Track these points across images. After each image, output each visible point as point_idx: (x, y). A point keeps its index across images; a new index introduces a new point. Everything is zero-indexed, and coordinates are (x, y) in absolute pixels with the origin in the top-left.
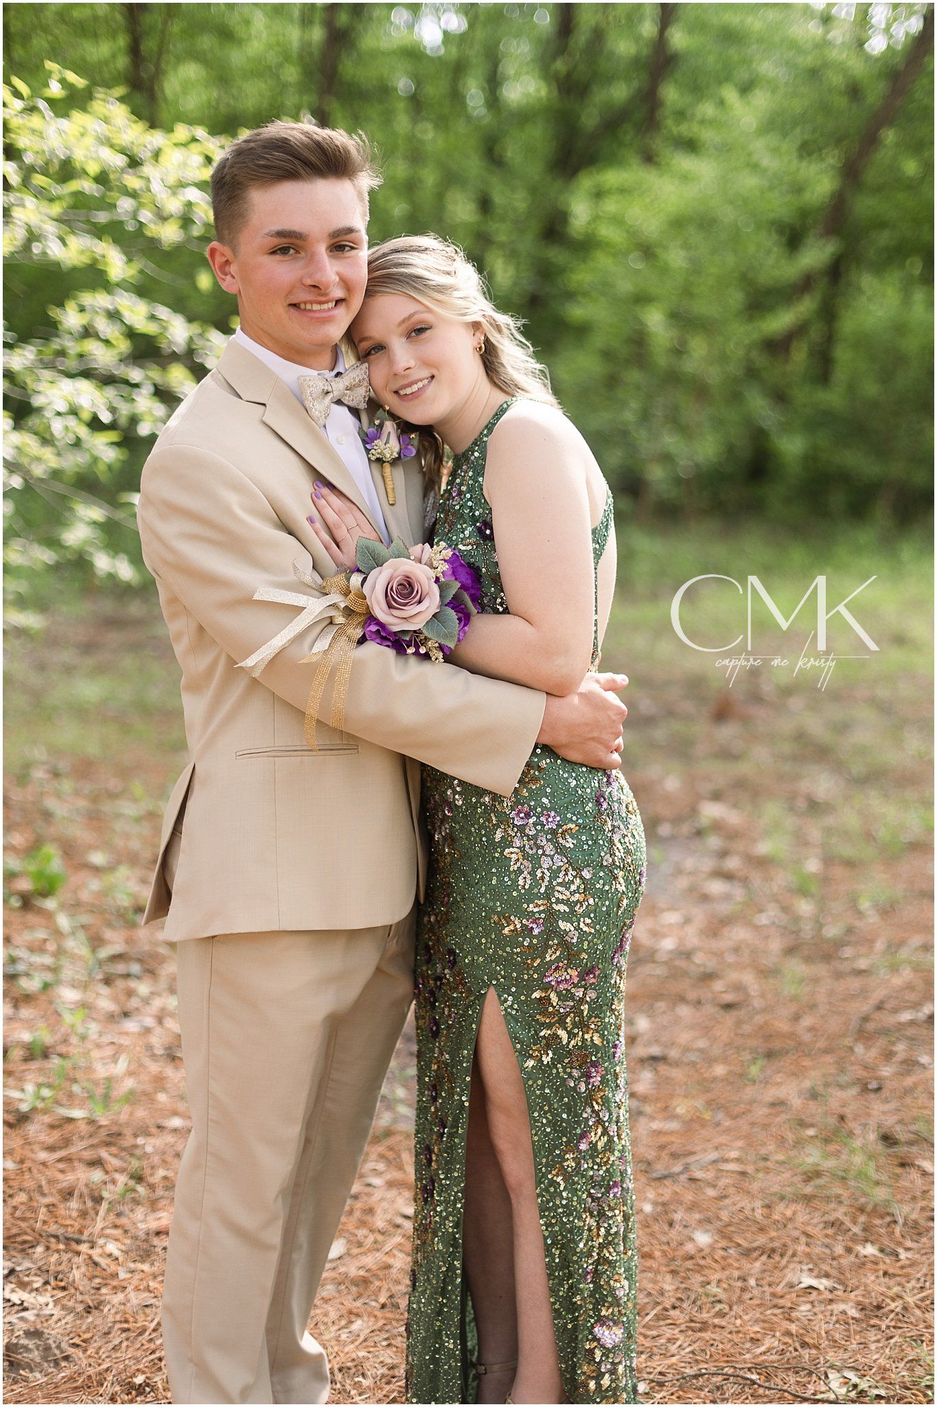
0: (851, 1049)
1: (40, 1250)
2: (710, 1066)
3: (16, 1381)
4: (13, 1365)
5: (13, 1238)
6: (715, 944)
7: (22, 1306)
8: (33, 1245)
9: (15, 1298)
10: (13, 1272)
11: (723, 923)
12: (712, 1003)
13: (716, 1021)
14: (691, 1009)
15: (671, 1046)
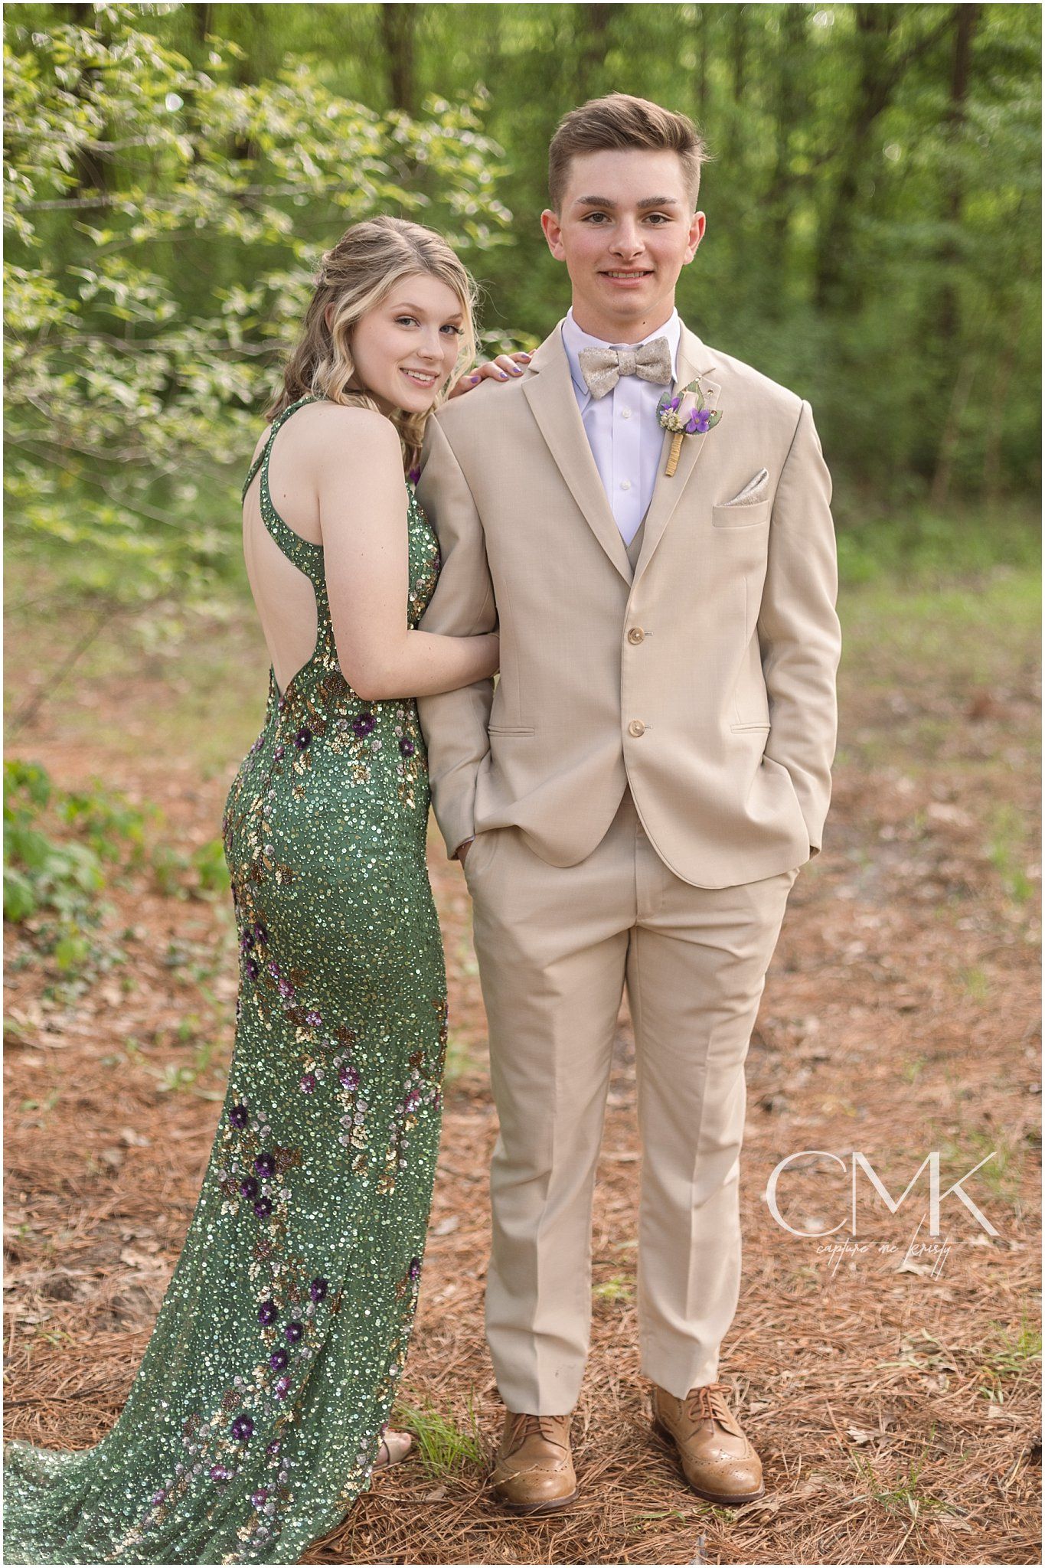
0: (1022, 1053)
1: (162, 1219)
2: (872, 1067)
3: (116, 1330)
4: (116, 1315)
5: (137, 1208)
6: (909, 949)
7: (136, 1268)
8: (156, 1215)
9: (131, 1261)
10: (133, 1238)
11: (923, 927)
12: (891, 1005)
13: (891, 1023)
14: (866, 1011)
15: (838, 1047)
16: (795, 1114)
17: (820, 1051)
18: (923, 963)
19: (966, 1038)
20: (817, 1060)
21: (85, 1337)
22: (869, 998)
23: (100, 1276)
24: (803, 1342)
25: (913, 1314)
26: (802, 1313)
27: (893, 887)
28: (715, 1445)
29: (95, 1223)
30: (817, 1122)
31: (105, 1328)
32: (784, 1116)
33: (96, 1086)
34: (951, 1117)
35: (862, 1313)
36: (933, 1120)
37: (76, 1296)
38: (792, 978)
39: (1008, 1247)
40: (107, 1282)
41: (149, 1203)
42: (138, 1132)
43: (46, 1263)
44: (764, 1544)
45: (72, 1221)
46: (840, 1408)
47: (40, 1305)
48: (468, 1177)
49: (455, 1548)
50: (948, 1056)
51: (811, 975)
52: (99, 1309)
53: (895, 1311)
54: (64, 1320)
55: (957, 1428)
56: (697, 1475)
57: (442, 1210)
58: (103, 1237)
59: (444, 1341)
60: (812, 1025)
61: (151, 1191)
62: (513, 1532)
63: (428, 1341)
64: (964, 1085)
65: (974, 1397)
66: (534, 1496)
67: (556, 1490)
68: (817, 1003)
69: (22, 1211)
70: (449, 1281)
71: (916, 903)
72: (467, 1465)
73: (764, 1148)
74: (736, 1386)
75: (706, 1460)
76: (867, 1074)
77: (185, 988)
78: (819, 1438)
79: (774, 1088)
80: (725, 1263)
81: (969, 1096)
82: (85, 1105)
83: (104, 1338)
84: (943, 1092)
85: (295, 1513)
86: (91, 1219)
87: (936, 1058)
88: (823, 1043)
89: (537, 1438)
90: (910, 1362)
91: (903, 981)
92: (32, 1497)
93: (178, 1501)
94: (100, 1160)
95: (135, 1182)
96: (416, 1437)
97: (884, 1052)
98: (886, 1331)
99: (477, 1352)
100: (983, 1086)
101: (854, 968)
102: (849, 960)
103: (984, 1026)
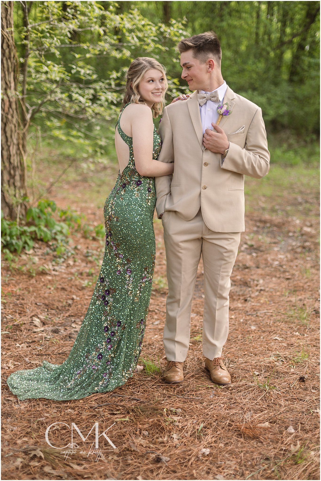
1: (82, 317)
2: (276, 293)
3: (70, 341)
4: (70, 337)
5: (76, 314)
6: (291, 264)
7: (75, 328)
8: (81, 316)
9: (74, 326)
10: (75, 321)
11: (296, 258)
12: (283, 278)
13: (283, 282)
14: (277, 279)
15: (267, 287)
16: (253, 302)
17: (262, 288)
18: (295, 267)
19: (303, 287)
20: (261, 290)
21: (62, 342)
22: (278, 276)
23: (66, 329)
24: (246, 353)
25: (276, 349)
26: (246, 347)
27: (290, 248)
28: (219, 372)
29: (65, 317)
30: (258, 304)
31: (67, 340)
32: (250, 302)
33: (66, 284)
34: (294, 304)
35: (262, 347)
36: (290, 305)
37: (60, 333)
38: (258, 270)
39: (304, 335)
40: (68, 331)
41: (79, 313)
42: (77, 296)
43: (52, 325)
44: (229, 394)
45: (59, 316)
46: (253, 367)
47: (50, 334)
48: (163, 312)
49: (152, 390)
50: (297, 291)
51: (263, 269)
52: (66, 336)
53: (271, 347)
54: (57, 338)
55: (282, 373)
56: (214, 378)
57: (156, 319)
58: (67, 321)
59: (154, 347)
60: (261, 281)
61: (80, 311)
62: (167, 388)
63: (149, 347)
64: (300, 297)
65: (288, 367)
66: (173, 379)
67: (178, 379)
68: (263, 276)
69: (46, 313)
70: (156, 335)
71: (296, 252)
72: (157, 373)
73: (243, 309)
74: (227, 361)
75: (217, 375)
76: (274, 294)
77: (91, 262)
78: (246, 373)
79: (248, 296)
80: (224, 327)
81: (301, 300)
82: (63, 289)
83: (66, 342)
84: (293, 299)
85: (113, 379)
86: (64, 316)
87: (294, 291)
88: (264, 286)
89: (175, 367)
90: (272, 359)
91: (288, 272)
92: (48, 374)
93: (84, 373)
94: (67, 302)
95: (76, 308)
96: (144, 366)
97: (280, 289)
98: (268, 352)
99: (162, 350)
100: (305, 298)
101: (275, 268)
102: (274, 266)
103: (308, 284)
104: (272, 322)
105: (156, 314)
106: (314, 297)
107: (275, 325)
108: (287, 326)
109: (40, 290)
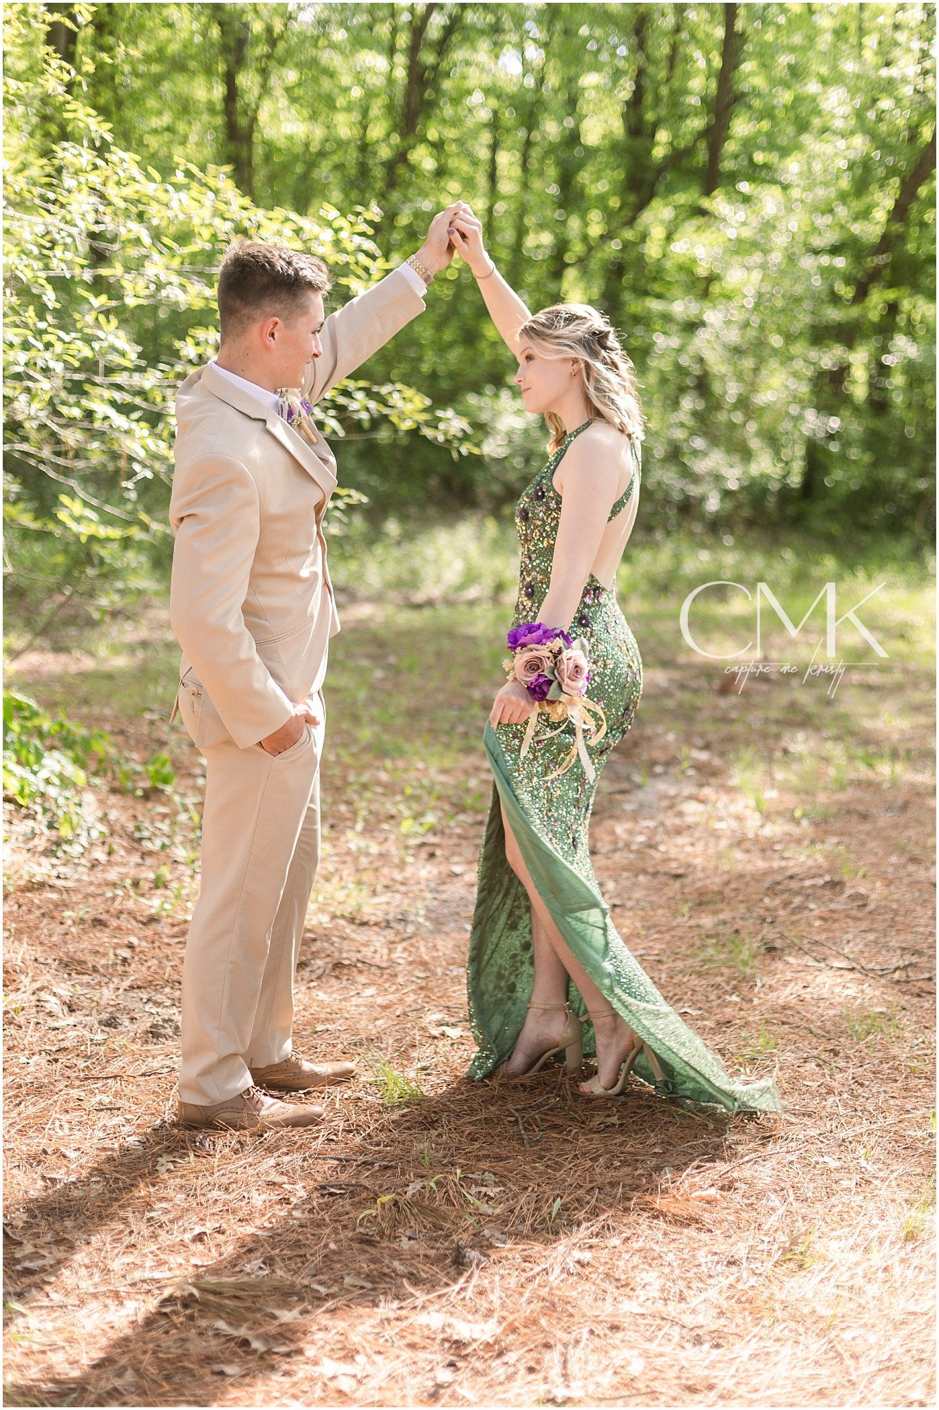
2: (655, 910)
3: (156, 1044)
4: (155, 1035)
5: (149, 982)
7: (158, 1014)
8: (162, 987)
9: (152, 1011)
10: (149, 1000)
12: (666, 874)
13: (667, 884)
14: (649, 877)
15: (629, 899)
19: (721, 893)
22: (651, 870)
23: (134, 1018)
29: (121, 991)
31: (147, 1043)
33: (102, 911)
34: (711, 933)
36: (700, 935)
37: (123, 1028)
39: (751, 1001)
40: (141, 1021)
41: (156, 980)
42: (140, 938)
43: (96, 1011)
45: (105, 989)
47: (100, 1031)
50: (708, 903)
51: (607, 857)
52: (143, 1033)
54: (118, 1038)
58: (129, 999)
60: (611, 885)
61: (156, 973)
64: (720, 917)
69: (69, 983)
76: (651, 913)
77: (152, 853)
81: (724, 922)
83: (148, 1047)
84: (706, 921)
86: (118, 989)
87: (700, 904)
88: (619, 896)
91: (675, 860)
94: (116, 955)
95: (144, 968)
97: (663, 901)
100: (734, 918)
101: (639, 852)
102: (634, 847)
103: (733, 886)
104: (664, 976)
105: (361, 972)
106: (755, 915)
107: (675, 981)
108: (703, 982)
109: (37, 928)
